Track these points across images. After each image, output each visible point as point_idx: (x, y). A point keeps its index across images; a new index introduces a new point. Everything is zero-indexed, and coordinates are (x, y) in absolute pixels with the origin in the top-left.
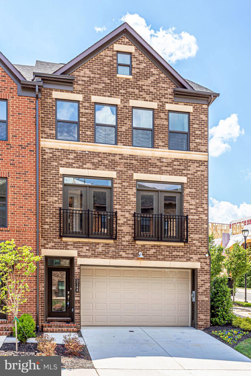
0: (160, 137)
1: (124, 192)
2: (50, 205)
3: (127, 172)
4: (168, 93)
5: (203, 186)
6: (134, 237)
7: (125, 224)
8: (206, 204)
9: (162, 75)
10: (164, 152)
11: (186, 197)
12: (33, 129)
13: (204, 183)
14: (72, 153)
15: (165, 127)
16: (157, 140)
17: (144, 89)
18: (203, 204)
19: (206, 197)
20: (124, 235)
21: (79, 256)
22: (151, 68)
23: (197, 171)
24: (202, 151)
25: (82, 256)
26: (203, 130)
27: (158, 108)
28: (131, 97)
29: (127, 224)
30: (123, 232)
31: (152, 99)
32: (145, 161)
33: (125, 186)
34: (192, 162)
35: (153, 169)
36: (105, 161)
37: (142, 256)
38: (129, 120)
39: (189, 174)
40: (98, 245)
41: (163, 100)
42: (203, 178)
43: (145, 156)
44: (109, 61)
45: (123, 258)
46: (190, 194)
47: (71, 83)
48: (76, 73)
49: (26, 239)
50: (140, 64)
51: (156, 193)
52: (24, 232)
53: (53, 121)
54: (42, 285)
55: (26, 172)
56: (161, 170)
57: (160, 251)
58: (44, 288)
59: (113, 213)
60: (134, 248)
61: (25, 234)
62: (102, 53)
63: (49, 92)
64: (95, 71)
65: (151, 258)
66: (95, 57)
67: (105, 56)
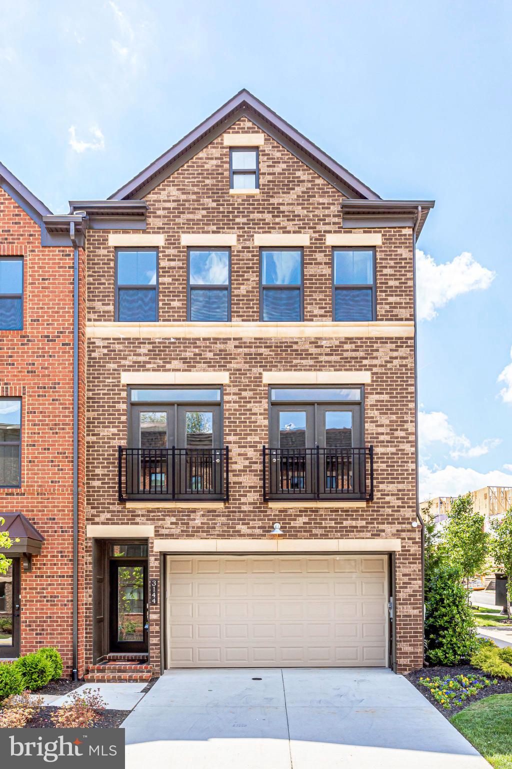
0: (315, 300)
1: (244, 410)
2: (103, 443)
3: (251, 370)
4: (332, 214)
5: (405, 387)
6: (264, 495)
7: (246, 471)
8: (411, 422)
9: (320, 181)
10: (323, 326)
11: (369, 411)
12: (70, 304)
13: (407, 381)
14: (145, 343)
15: (326, 280)
16: (309, 306)
17: (283, 212)
18: (406, 422)
19: (411, 409)
20: (244, 491)
21: (158, 535)
22: (296, 170)
23: (391, 358)
24: (401, 320)
25: (163, 535)
26: (403, 278)
27: (311, 243)
28: (257, 230)
29: (250, 471)
30: (243, 487)
31: (299, 228)
32: (286, 347)
33: (245, 398)
34: (381, 343)
35: (302, 361)
36: (208, 353)
37: (278, 531)
38: (253, 272)
39: (375, 366)
40: (194, 514)
41: (321, 227)
42: (404, 371)
43: (286, 338)
44: (214, 168)
45: (244, 535)
46: (377, 405)
47: (142, 214)
48: (152, 197)
49: (54, 507)
50: (274, 166)
51: (310, 408)
52: (51, 494)
53: (110, 288)
54: (87, 592)
55: (55, 384)
56: (317, 362)
57: (316, 519)
58: (91, 599)
59: (221, 450)
60: (264, 516)
61: (53, 498)
62: (201, 155)
63: (102, 236)
64: (188, 188)
65: (299, 534)
66: (187, 162)
67: (207, 158)
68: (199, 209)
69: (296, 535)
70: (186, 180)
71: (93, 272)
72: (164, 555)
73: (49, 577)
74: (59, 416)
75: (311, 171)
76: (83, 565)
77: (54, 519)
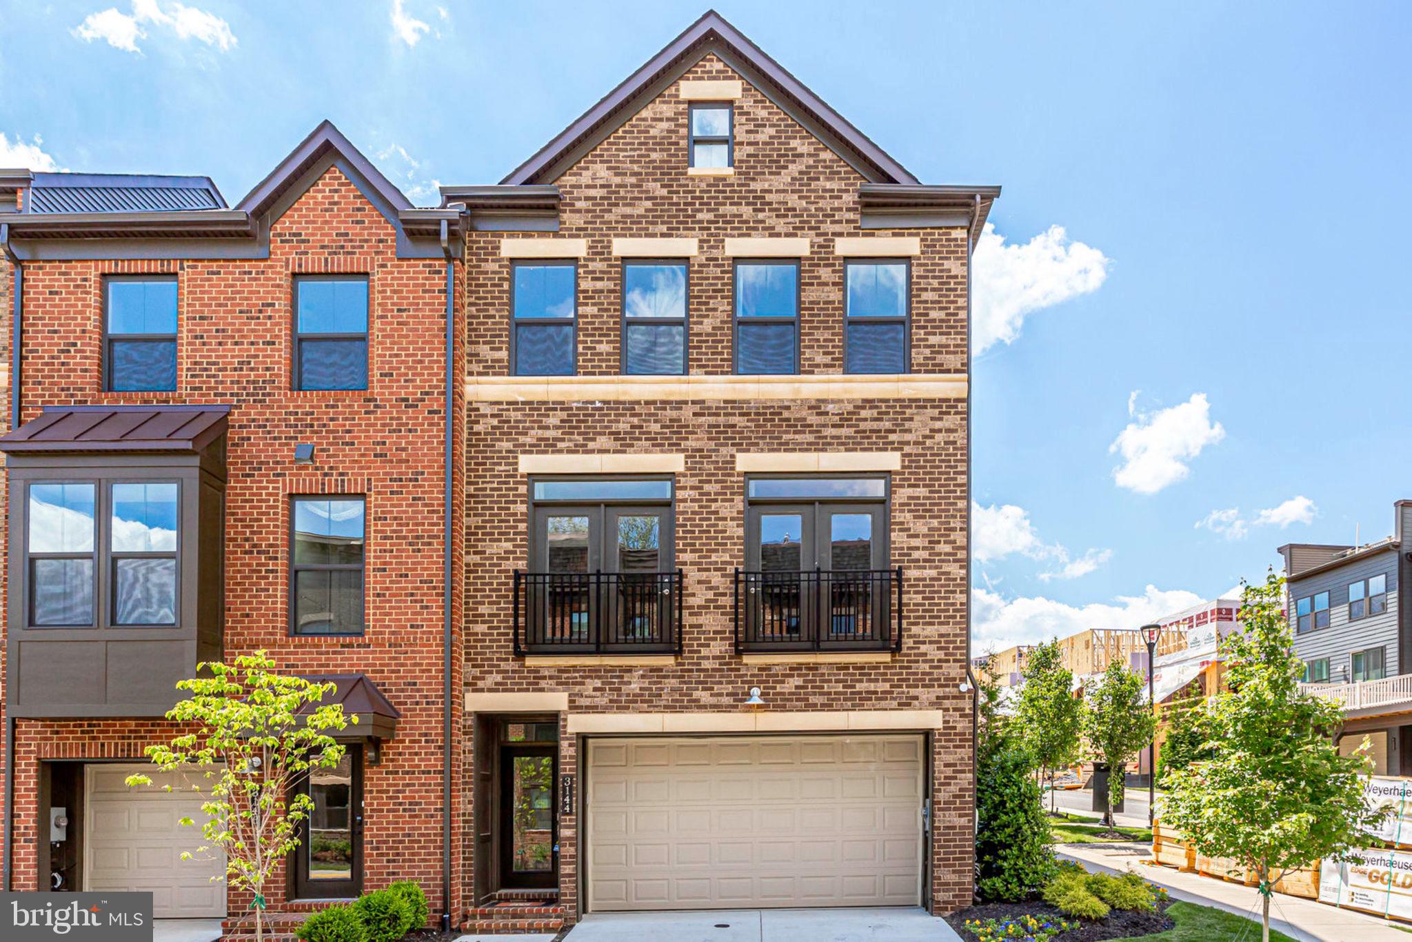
0: (818, 340)
1: (708, 513)
2: (491, 565)
3: (718, 451)
4: (844, 206)
5: (951, 476)
6: (737, 644)
7: (708, 607)
8: (961, 529)
9: (826, 155)
10: (829, 382)
11: (897, 514)
12: (440, 349)
14: (555, 409)
15: (834, 309)
16: (807, 351)
17: (770, 204)
18: (954, 529)
19: (960, 510)
20: (705, 639)
21: (574, 707)
22: (790, 138)
23: (932, 431)
24: (948, 371)
25: (581, 707)
26: (952, 306)
27: (812, 253)
28: (729, 231)
29: (715, 607)
30: (704, 632)
31: (794, 228)
32: (771, 414)
33: (709, 494)
34: (917, 407)
35: (797, 436)
36: (652, 424)
37: (756, 700)
38: (723, 297)
39: (908, 443)
40: (629, 674)
41: (828, 227)
42: (951, 451)
43: (772, 400)
44: (665, 134)
45: (705, 707)
46: (909, 505)
47: (553, 207)
48: (568, 180)
49: (415, 665)
50: (757, 132)
51: (807, 509)
52: (411, 645)
53: (502, 323)
54: (465, 796)
55: (417, 473)
56: (820, 438)
57: (815, 681)
58: (470, 807)
59: (671, 574)
60: (736, 676)
61: (413, 652)
62: (645, 113)
63: (490, 242)
64: (624, 166)
65: (788, 704)
66: (624, 125)
67: (654, 119)
68: (641, 199)
69: (784, 706)
70: (622, 154)
71: (477, 298)
72: (583, 738)
73: (407, 773)
74: (423, 524)
75: (814, 140)
76: (459, 754)
77: (415, 684)
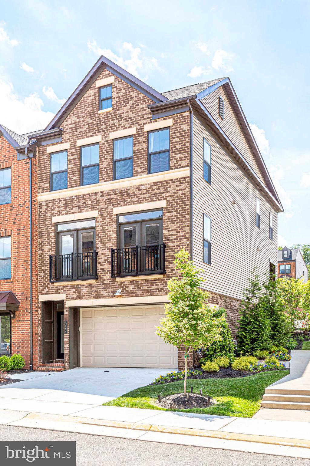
0: (139, 163)
1: (105, 230)
2: (45, 254)
3: (108, 208)
4: (147, 113)
5: (184, 206)
6: (113, 275)
9: (141, 95)
11: (165, 223)
14: (62, 201)
15: (144, 151)
16: (135, 168)
17: (123, 117)
25: (69, 298)
26: (184, 142)
27: (137, 132)
28: (111, 130)
29: (107, 262)
30: (104, 271)
31: (131, 125)
32: (124, 192)
33: (105, 223)
34: (172, 182)
35: (132, 199)
36: (89, 202)
37: (118, 293)
38: (109, 154)
43: (125, 188)
46: (169, 219)
47: (60, 134)
49: (23, 287)
50: (119, 93)
52: (22, 281)
53: (47, 175)
55: (23, 227)
56: (140, 199)
57: (138, 286)
60: (114, 286)
61: (23, 283)
62: (86, 96)
63: (44, 149)
64: (80, 115)
67: (89, 97)
68: (85, 125)
69: (129, 295)
70: (79, 111)
74: (25, 243)
75: (137, 91)
